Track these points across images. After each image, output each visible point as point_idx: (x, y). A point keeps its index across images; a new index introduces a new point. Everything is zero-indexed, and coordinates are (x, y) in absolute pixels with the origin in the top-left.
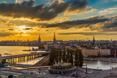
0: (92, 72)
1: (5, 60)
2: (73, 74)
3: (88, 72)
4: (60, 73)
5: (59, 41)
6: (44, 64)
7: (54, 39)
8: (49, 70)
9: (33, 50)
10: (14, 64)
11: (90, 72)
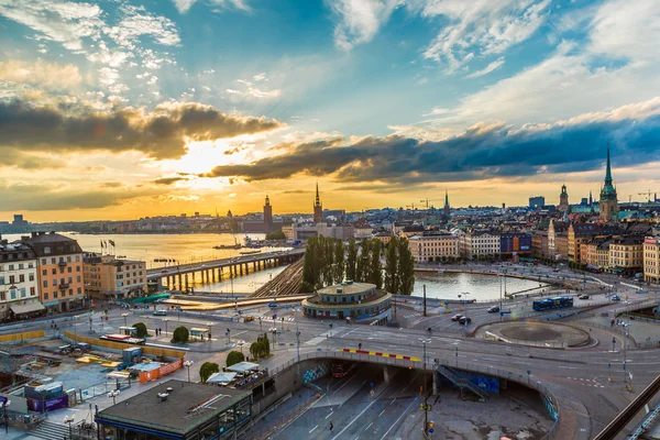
0: (442, 309)
1: (157, 279)
2: (380, 317)
3: (430, 311)
4: (341, 316)
5: (334, 213)
6: (287, 290)
7: (318, 208)
8: (305, 309)
9: (249, 244)
10: (188, 293)
11: (436, 311)
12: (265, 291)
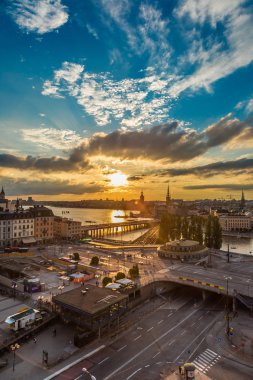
0: (239, 259)
1: (86, 231)
2: (201, 261)
3: (231, 260)
4: (179, 258)
5: (177, 201)
6: (151, 241)
7: (168, 198)
8: (159, 252)
9: (132, 215)
10: (100, 239)
11: (234, 260)
12: (138, 241)
